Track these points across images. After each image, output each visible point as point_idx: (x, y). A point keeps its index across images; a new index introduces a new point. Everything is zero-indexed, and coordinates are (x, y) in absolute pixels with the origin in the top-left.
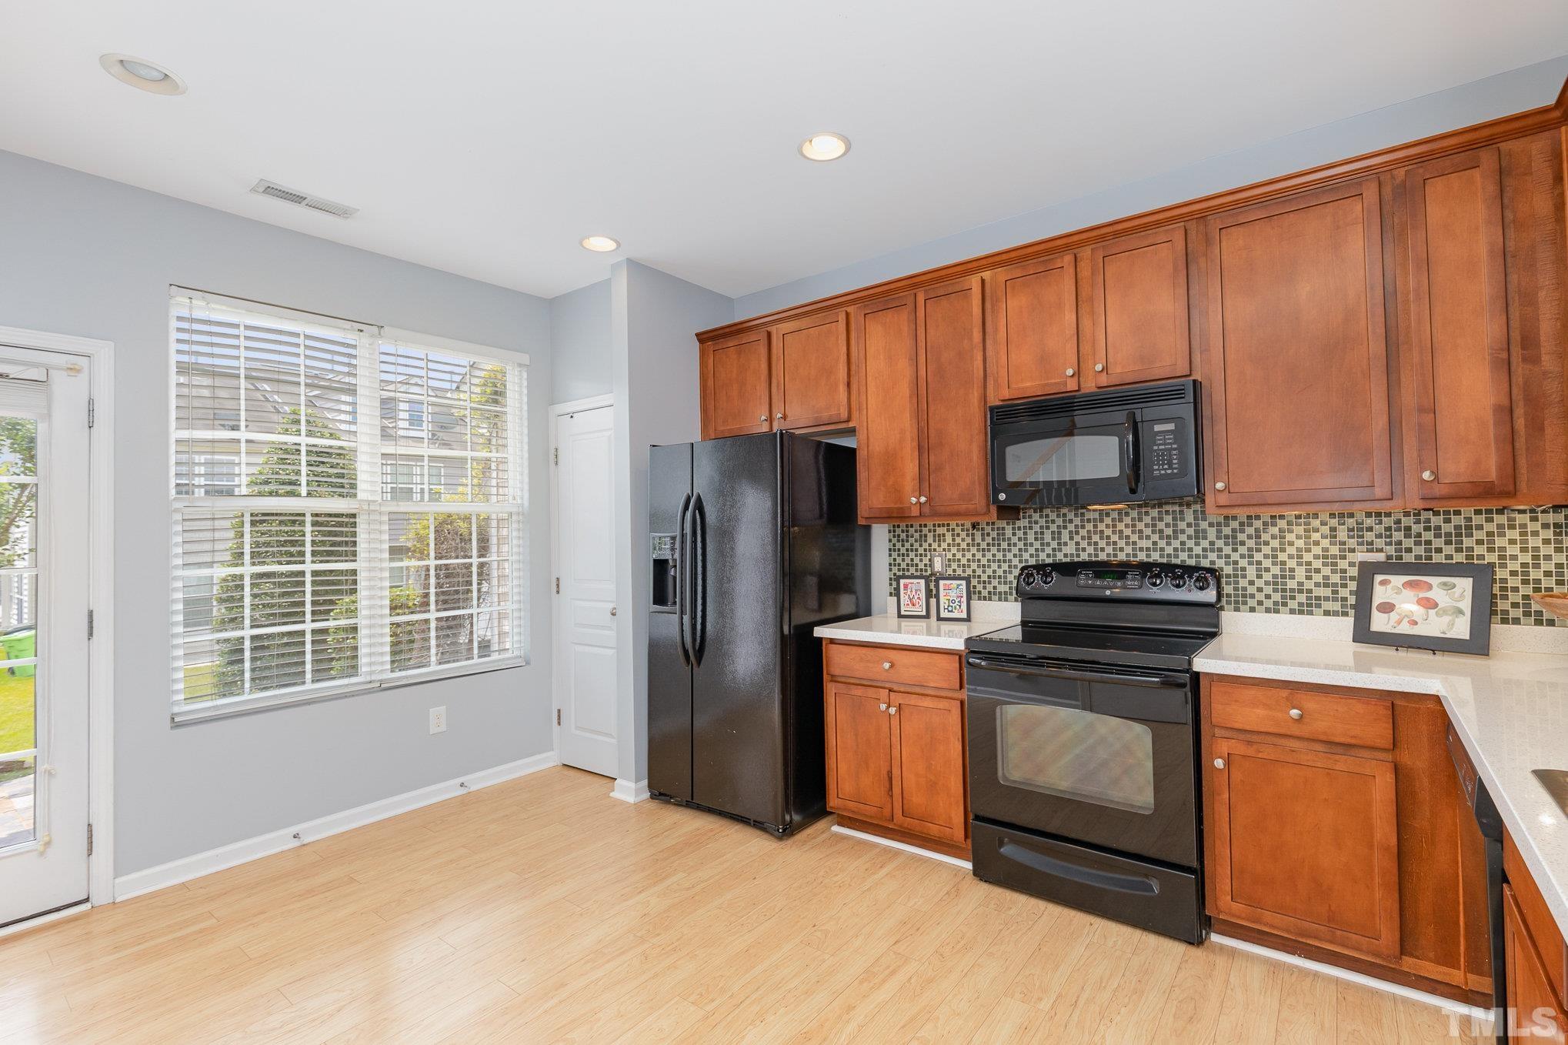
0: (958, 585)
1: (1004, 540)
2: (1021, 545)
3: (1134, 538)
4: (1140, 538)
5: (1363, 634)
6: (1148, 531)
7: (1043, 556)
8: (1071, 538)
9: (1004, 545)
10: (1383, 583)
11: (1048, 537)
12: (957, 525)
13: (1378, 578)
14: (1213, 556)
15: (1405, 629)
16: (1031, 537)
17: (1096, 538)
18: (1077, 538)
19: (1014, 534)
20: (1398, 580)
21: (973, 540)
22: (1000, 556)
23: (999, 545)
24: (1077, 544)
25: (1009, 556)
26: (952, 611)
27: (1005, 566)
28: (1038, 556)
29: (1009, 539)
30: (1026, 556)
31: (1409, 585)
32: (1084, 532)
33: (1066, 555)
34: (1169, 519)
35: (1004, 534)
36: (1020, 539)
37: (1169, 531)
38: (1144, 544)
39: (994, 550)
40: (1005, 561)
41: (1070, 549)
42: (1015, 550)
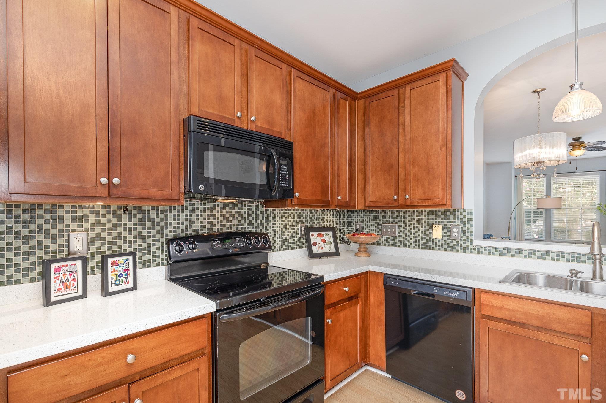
0: (125, 260)
1: (149, 221)
2: (162, 224)
3: (231, 219)
4: (233, 219)
5: (311, 255)
6: (236, 215)
7: (178, 231)
8: (198, 219)
9: (149, 224)
10: (313, 235)
11: (182, 218)
12: (119, 208)
13: (311, 233)
15: (321, 251)
16: (170, 218)
17: (212, 219)
18: (201, 219)
19: (157, 216)
20: (316, 234)
21: (120, 220)
22: (145, 233)
23: (145, 224)
24: (201, 222)
25: (153, 232)
26: (119, 284)
27: (149, 241)
28: (175, 231)
29: (154, 220)
30: (166, 232)
31: (319, 235)
32: (204, 215)
33: (194, 230)
34: (245, 209)
35: (149, 216)
36: (162, 220)
37: (245, 215)
38: (235, 222)
39: (139, 228)
40: (149, 237)
41: (197, 226)
42: (158, 228)
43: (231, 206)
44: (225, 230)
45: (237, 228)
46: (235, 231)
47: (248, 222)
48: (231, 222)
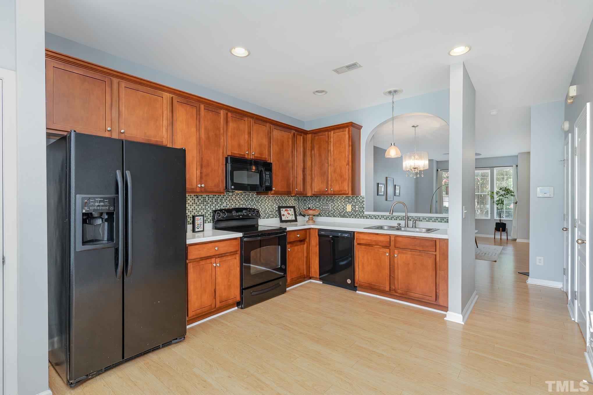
0: (201, 218)
1: (205, 202)
2: (211, 203)
3: (240, 201)
4: (241, 201)
5: (282, 221)
6: (243, 199)
7: (217, 207)
8: (225, 201)
9: (205, 203)
10: (282, 210)
11: (219, 201)
12: (194, 196)
13: (281, 209)
14: (254, 206)
15: (287, 219)
16: (214, 201)
17: (231, 201)
18: (227, 201)
19: (209, 200)
20: (284, 209)
21: (195, 201)
22: (204, 207)
23: (204, 203)
24: (227, 203)
25: (207, 207)
26: (198, 228)
27: (205, 211)
29: (207, 201)
30: (212, 207)
31: (286, 210)
32: (228, 199)
33: (223, 207)
34: (247, 196)
35: (205, 200)
36: (210, 201)
37: (247, 199)
38: (242, 203)
39: (202, 205)
40: (205, 209)
41: (225, 204)
42: (209, 205)
43: (240, 194)
44: (237, 207)
45: (243, 206)
46: (242, 207)
47: (248, 203)
48: (240, 202)
